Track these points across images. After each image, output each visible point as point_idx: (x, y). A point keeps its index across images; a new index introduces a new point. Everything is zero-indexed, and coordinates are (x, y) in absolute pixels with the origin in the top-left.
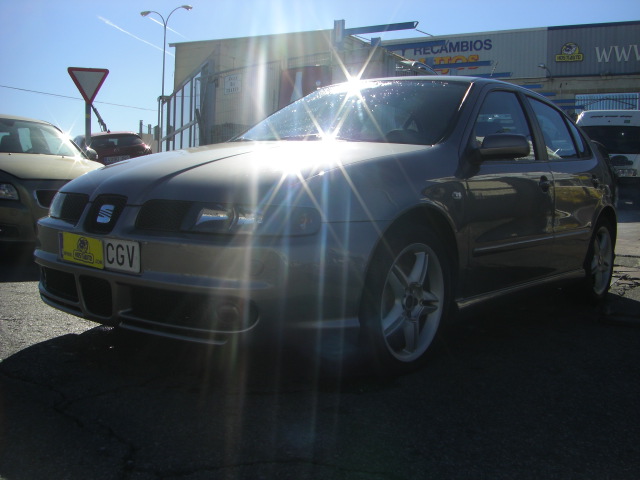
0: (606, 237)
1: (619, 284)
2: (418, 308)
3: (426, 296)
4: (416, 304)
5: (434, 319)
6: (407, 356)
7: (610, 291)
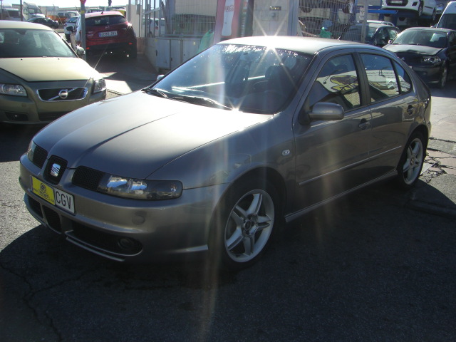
0: (418, 143)
1: (429, 171)
2: (254, 228)
3: (261, 219)
4: (253, 225)
5: (267, 232)
6: (245, 258)
7: (421, 178)
